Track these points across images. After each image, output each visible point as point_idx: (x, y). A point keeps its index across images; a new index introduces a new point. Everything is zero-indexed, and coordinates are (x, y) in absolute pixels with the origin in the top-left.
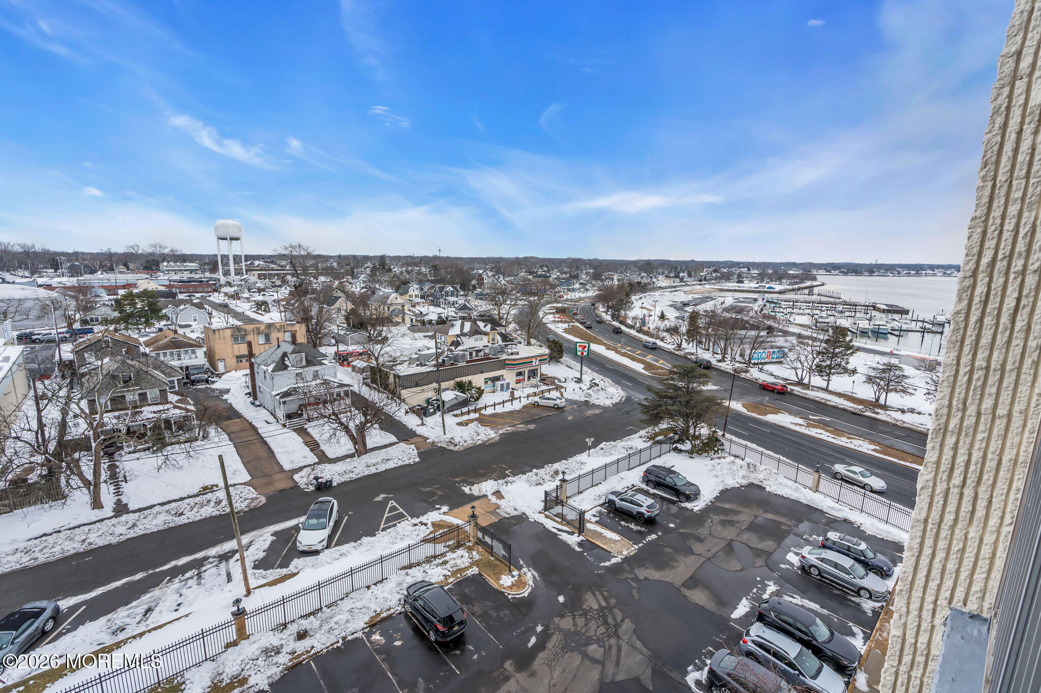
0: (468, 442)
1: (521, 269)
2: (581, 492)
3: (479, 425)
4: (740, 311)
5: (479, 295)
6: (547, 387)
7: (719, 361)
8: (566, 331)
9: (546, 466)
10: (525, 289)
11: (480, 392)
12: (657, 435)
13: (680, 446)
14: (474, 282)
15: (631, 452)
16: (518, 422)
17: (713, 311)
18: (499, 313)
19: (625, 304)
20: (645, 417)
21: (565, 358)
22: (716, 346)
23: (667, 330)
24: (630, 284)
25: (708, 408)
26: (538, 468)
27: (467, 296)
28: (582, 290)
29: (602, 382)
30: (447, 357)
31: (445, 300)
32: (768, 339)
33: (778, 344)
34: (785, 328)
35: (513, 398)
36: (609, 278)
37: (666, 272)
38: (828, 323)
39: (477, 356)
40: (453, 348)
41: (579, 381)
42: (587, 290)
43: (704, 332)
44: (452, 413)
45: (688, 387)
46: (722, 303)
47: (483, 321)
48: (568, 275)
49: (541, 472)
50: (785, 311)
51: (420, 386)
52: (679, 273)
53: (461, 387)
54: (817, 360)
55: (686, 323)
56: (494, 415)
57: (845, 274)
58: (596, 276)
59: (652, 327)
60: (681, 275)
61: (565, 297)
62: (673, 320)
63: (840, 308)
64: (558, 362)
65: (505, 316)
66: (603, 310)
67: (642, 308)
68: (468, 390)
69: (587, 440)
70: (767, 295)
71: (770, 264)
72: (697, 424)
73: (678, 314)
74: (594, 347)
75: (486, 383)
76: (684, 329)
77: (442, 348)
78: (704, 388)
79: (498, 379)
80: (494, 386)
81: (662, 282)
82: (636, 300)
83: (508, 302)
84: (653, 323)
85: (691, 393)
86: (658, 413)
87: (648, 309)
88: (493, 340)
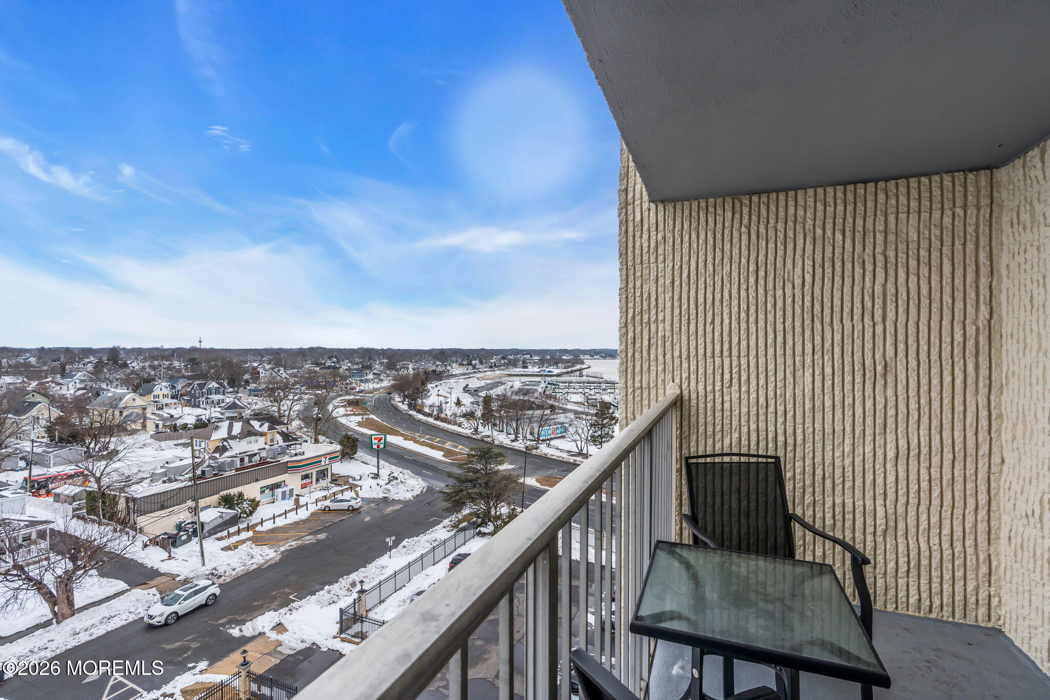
0: (238, 569)
1: (306, 361)
2: (383, 601)
3: (253, 546)
4: (526, 393)
5: (254, 391)
6: (339, 488)
7: (513, 441)
8: (360, 424)
9: (341, 579)
10: (311, 382)
11: (255, 504)
12: (460, 522)
13: (483, 530)
14: (246, 377)
15: (435, 544)
16: (304, 534)
17: (504, 395)
18: (279, 409)
19: (422, 393)
20: (446, 505)
21: (361, 454)
22: (509, 427)
23: (464, 416)
24: (426, 373)
25: (506, 486)
26: (330, 583)
27: (237, 392)
28: (376, 380)
29: (401, 475)
30: (209, 466)
31: (207, 398)
32: (552, 417)
33: (560, 420)
34: (564, 406)
35: (298, 506)
36: (404, 368)
37: (460, 360)
38: (596, 399)
39: (250, 461)
40: (217, 455)
41: (376, 476)
42: (382, 380)
43: (497, 415)
44: (215, 536)
45: (486, 468)
46: (512, 387)
47: (259, 420)
48: (360, 366)
49: (335, 587)
50: (563, 391)
51: (168, 508)
52: (471, 361)
53: (228, 502)
54: (591, 431)
55: (481, 407)
56: (273, 531)
57: (604, 358)
58: (391, 366)
59: (449, 414)
60: (473, 362)
61: (358, 389)
62: (469, 405)
63: (603, 386)
64: (351, 458)
65: (287, 413)
66: (400, 400)
67: (438, 395)
68: (238, 504)
69: (388, 540)
70: (547, 378)
71: (547, 351)
72: (497, 504)
73: (472, 400)
74: (391, 439)
75: (262, 492)
76: (479, 413)
77: (202, 456)
78: (501, 468)
79: (278, 485)
80: (273, 495)
81: (456, 369)
82: (433, 388)
83: (291, 397)
84: (450, 410)
85: (490, 473)
86: (460, 498)
87: (444, 397)
88: (272, 440)
